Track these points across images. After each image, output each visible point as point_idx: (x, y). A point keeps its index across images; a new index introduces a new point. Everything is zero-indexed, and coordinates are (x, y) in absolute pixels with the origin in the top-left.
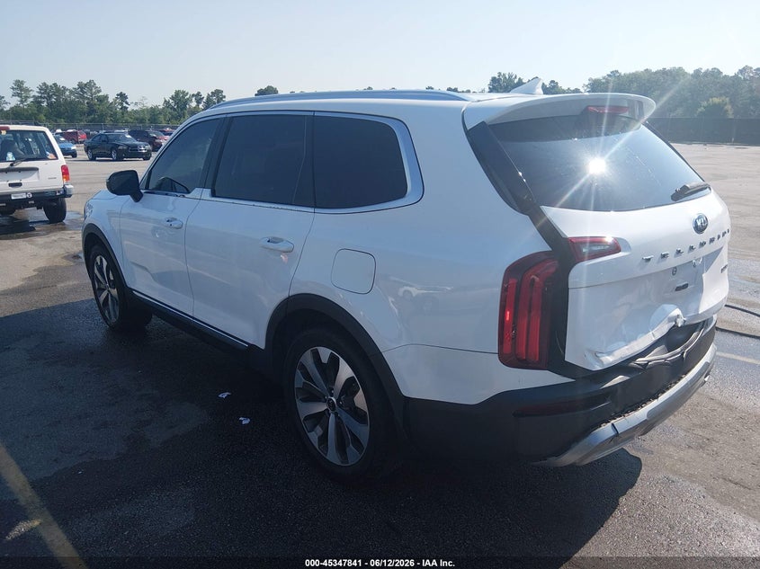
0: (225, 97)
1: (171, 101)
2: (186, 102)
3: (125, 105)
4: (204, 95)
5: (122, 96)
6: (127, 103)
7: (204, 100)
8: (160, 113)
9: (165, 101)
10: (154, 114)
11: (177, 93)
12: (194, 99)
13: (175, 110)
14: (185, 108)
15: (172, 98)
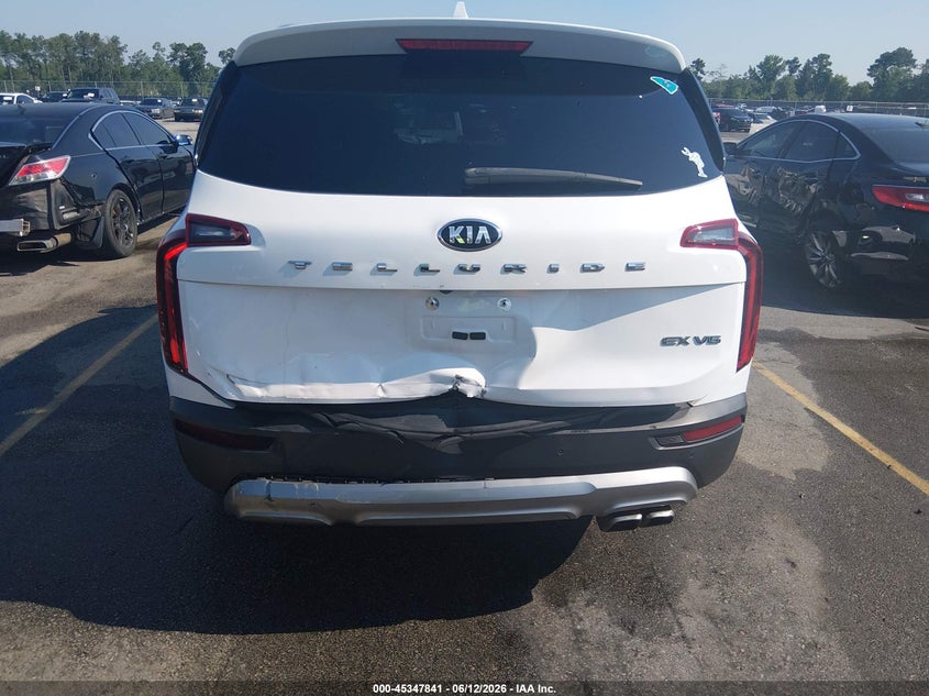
0: (830, 64)
1: (757, 70)
2: (777, 71)
3: (699, 74)
4: (803, 62)
5: (699, 64)
6: (702, 72)
7: (801, 68)
8: (739, 86)
9: (750, 70)
10: (730, 88)
11: (768, 59)
12: (787, 68)
13: (760, 81)
14: (773, 78)
15: (760, 66)
